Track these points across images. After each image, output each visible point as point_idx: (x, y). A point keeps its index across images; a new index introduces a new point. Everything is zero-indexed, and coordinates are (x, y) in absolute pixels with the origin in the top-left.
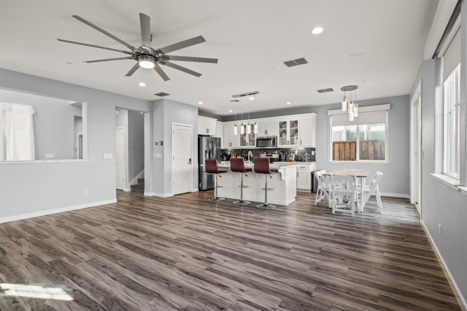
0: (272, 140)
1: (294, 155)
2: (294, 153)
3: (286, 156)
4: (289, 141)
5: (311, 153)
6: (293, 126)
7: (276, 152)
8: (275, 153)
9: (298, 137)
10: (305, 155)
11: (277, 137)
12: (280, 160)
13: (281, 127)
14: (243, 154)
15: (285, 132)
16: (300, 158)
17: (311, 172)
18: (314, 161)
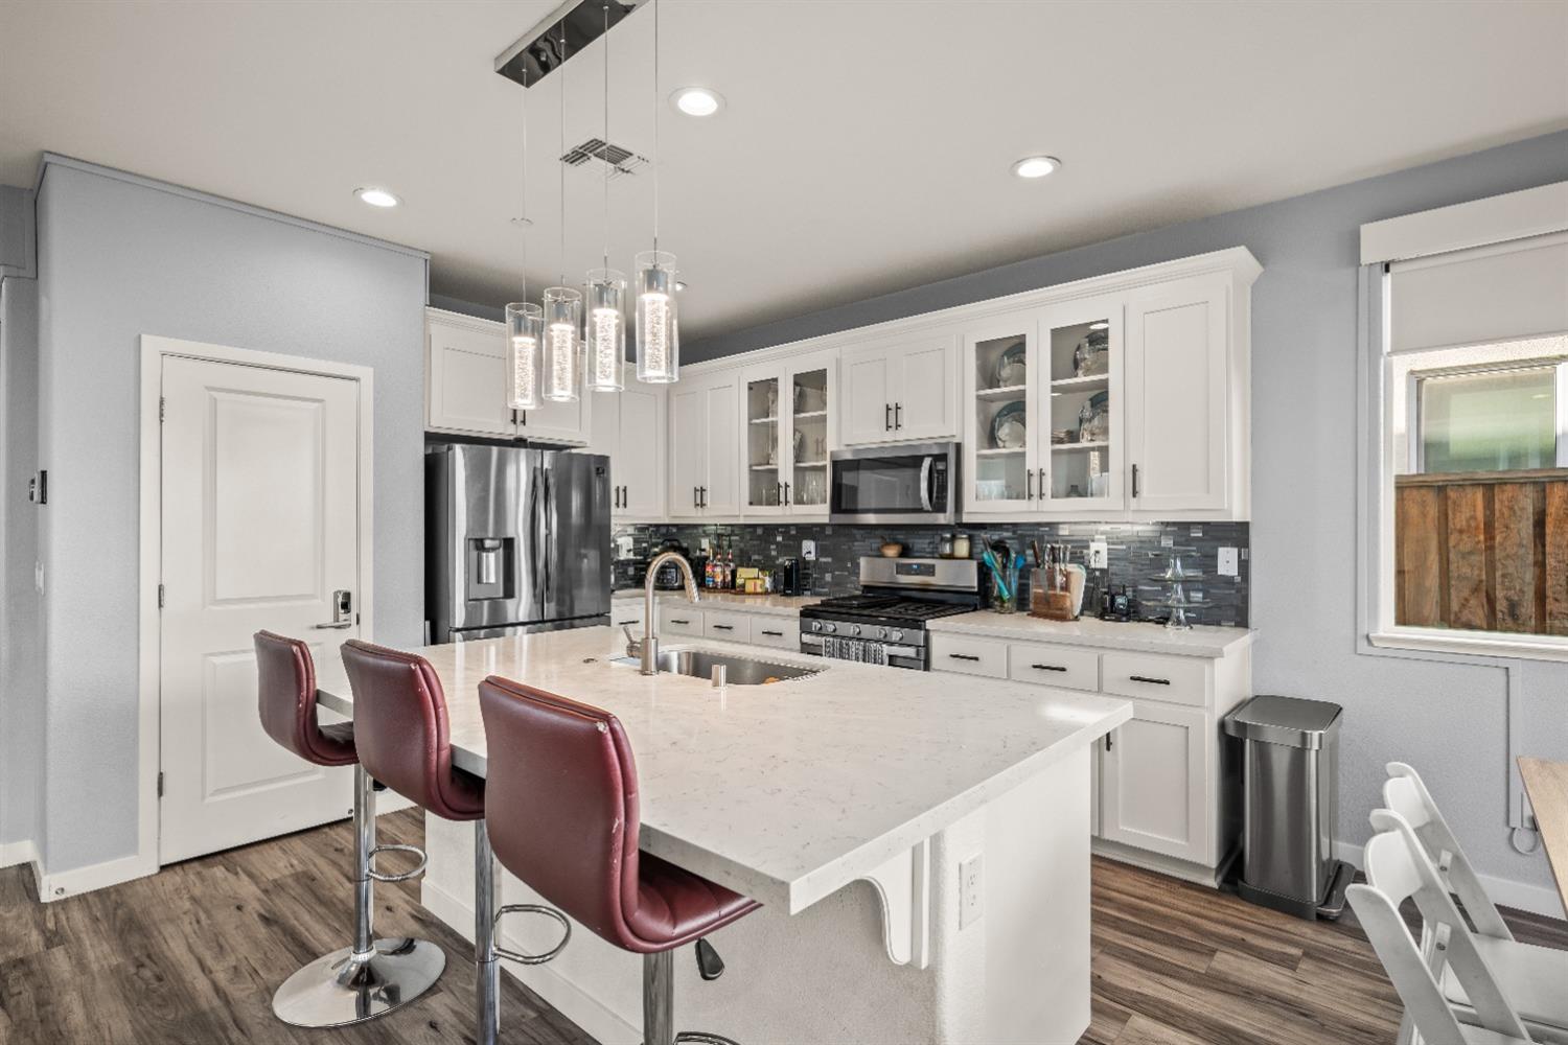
0: (927, 463)
1: (1079, 576)
2: (1078, 558)
3: (1024, 573)
4: (1042, 474)
5: (1215, 557)
6: (1076, 364)
7: (962, 547)
8: (951, 557)
9: (1114, 441)
10: (1169, 574)
11: (958, 447)
12: (982, 599)
13: (989, 378)
14: (774, 553)
15: (1016, 409)
16: (1124, 594)
17: (1222, 726)
18: (1233, 624)
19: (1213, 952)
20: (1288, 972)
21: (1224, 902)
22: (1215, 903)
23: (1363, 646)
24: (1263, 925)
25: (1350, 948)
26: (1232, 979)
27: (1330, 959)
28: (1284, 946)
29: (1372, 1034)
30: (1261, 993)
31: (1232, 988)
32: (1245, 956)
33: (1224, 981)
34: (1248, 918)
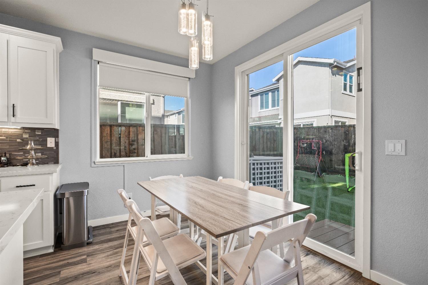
5: (46, 141)
16: (5, 156)
17: (55, 196)
18: (53, 163)
19: (60, 272)
20: (85, 264)
21: (58, 255)
22: (54, 256)
23: (93, 165)
24: (73, 255)
25: (98, 248)
26: (69, 277)
27: (94, 254)
28: (81, 257)
29: (111, 266)
30: (79, 275)
31: (70, 280)
32: (70, 267)
33: (67, 279)
34: (67, 255)
